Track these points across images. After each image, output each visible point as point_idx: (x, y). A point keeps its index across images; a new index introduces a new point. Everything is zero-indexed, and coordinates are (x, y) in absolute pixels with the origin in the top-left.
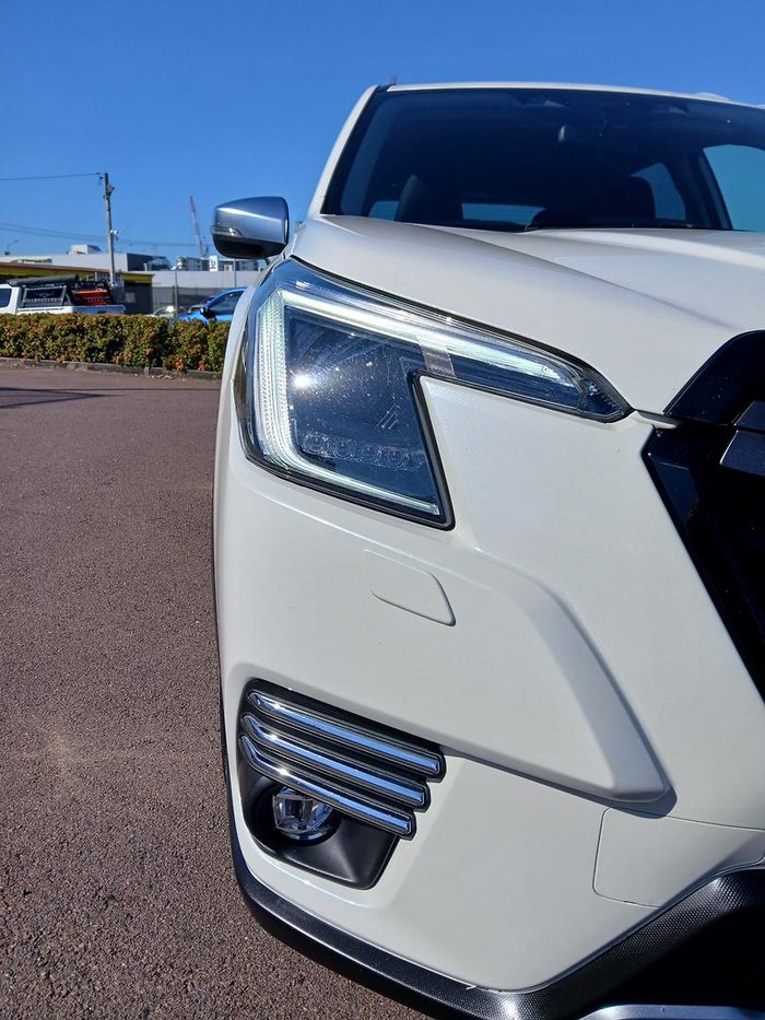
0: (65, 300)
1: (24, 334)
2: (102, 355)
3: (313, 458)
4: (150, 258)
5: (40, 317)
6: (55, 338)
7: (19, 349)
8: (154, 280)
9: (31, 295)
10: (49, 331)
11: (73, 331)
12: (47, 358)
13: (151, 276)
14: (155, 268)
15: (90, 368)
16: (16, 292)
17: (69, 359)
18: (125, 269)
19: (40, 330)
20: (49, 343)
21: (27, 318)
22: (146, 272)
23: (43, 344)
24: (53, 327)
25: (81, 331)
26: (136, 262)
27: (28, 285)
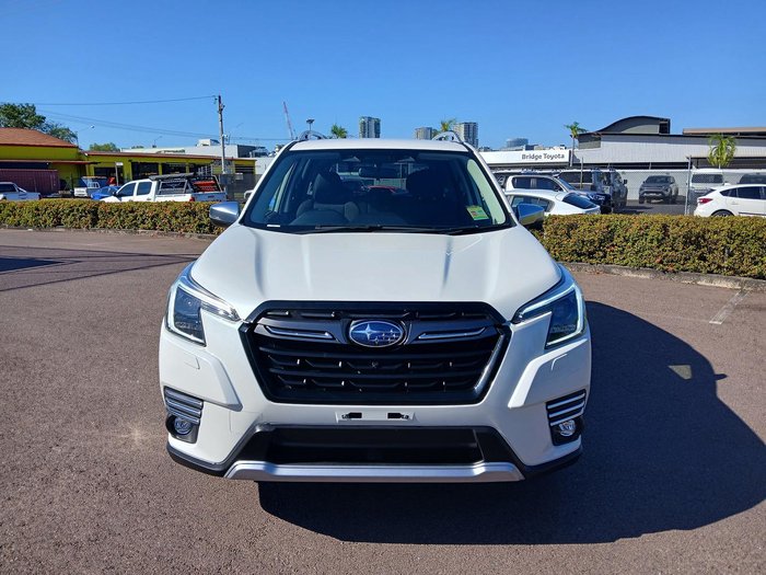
0: (187, 188)
1: (158, 215)
2: (207, 229)
3: (180, 329)
4: (254, 148)
5: (168, 204)
6: (177, 218)
7: (155, 225)
8: (256, 164)
9: (164, 186)
10: (173, 214)
11: (189, 213)
12: (172, 230)
13: (254, 161)
14: (257, 155)
15: (200, 237)
16: (154, 184)
17: (186, 231)
18: (236, 156)
19: (168, 213)
20: (174, 221)
21: (160, 204)
22: (251, 158)
23: (169, 222)
24: (176, 211)
25: (194, 213)
26: (244, 151)
27: (163, 179)
